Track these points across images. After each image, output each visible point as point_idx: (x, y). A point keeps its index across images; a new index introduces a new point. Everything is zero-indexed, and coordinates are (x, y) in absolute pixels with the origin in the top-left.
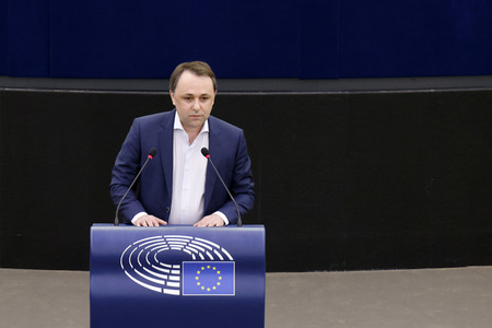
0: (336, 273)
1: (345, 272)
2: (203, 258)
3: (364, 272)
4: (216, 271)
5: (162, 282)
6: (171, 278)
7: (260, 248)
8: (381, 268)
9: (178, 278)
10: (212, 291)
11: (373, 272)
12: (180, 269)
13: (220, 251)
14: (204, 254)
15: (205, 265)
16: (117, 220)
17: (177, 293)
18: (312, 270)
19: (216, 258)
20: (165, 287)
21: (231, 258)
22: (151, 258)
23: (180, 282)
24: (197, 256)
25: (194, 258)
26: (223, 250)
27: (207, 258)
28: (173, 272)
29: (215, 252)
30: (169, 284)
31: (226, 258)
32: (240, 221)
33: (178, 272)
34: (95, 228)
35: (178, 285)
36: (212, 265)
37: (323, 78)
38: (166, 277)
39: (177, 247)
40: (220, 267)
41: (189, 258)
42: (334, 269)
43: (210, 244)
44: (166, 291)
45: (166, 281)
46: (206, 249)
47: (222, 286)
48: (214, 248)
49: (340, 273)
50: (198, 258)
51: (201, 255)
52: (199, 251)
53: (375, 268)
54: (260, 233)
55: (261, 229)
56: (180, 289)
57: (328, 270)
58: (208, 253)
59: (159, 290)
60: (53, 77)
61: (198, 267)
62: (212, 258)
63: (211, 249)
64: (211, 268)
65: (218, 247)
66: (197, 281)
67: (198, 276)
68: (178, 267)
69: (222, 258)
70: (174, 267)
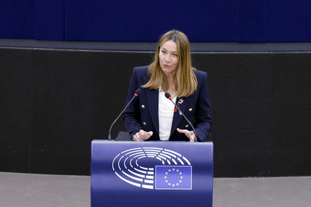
0: (263, 178)
1: (270, 178)
2: (170, 163)
3: (283, 178)
4: (178, 173)
5: (141, 180)
6: (147, 177)
7: (210, 157)
8: (295, 175)
9: (152, 177)
10: (176, 187)
12: (154, 171)
13: (181, 159)
14: (171, 161)
15: (171, 168)
16: (110, 137)
17: (151, 187)
18: (247, 176)
19: (179, 163)
20: (143, 183)
21: (189, 164)
22: (133, 163)
23: (154, 180)
25: (163, 163)
26: (184, 158)
27: (173, 163)
28: (149, 173)
29: (178, 159)
30: (146, 181)
31: (186, 164)
33: (152, 173)
34: (94, 142)
35: (152, 182)
36: (176, 168)
37: (255, 42)
38: (143, 176)
40: (181, 170)
41: (160, 163)
42: (262, 176)
44: (144, 186)
45: (144, 179)
46: (172, 157)
47: (183, 183)
48: (177, 156)
49: (266, 178)
50: (166, 163)
51: (168, 161)
52: (167, 158)
53: (291, 175)
54: (210, 146)
55: (211, 144)
56: (153, 184)
57: (258, 176)
58: (173, 160)
59: (139, 185)
60: (68, 40)
61: (166, 169)
62: (176, 163)
63: (175, 157)
64: (175, 170)
65: (180, 156)
66: (166, 179)
67: (166, 175)
68: (153, 169)
69: (183, 164)
70: (150, 169)
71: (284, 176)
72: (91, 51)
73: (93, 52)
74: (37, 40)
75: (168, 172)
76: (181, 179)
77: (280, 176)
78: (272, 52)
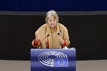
0: (94, 61)
1: (97, 60)
2: (60, 57)
4: (63, 60)
7: (75, 54)
9: (53, 62)
10: (62, 66)
11: (104, 60)
12: (54, 60)
13: (64, 55)
14: (60, 56)
15: (60, 59)
17: (53, 66)
19: (63, 57)
21: (67, 57)
22: (46, 57)
23: (54, 63)
24: (58, 56)
25: (57, 57)
26: (65, 55)
27: (61, 57)
28: (52, 61)
32: (69, 47)
34: (32, 50)
36: (62, 59)
38: (50, 62)
40: (64, 59)
41: (56, 57)
42: (94, 60)
44: (50, 66)
45: (50, 63)
46: (61, 55)
47: (65, 64)
48: (63, 54)
51: (59, 56)
52: (59, 55)
54: (75, 50)
56: (54, 65)
57: (92, 60)
59: (48, 65)
60: (21, 11)
62: (62, 57)
64: (62, 60)
65: (64, 54)
66: (58, 63)
67: (59, 61)
68: (53, 59)
69: (65, 57)
70: (52, 59)
71: (102, 60)
72: (30, 15)
73: (31, 15)
74: (10, 11)
75: (59, 60)
76: (64, 63)
77: (100, 60)
78: (97, 14)
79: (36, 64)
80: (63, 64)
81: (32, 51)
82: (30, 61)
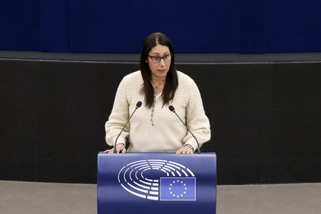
0: (264, 185)
1: (270, 185)
2: (174, 175)
4: (183, 184)
5: (147, 192)
6: (152, 188)
7: (213, 168)
8: (294, 183)
9: (157, 189)
10: (180, 197)
12: (159, 183)
13: (185, 171)
14: (175, 173)
15: (176, 180)
17: (156, 198)
18: (248, 183)
19: (183, 175)
20: (149, 194)
21: (193, 175)
22: (139, 175)
23: (159, 191)
24: (170, 173)
25: (168, 175)
26: (188, 170)
27: (177, 175)
28: (154, 184)
29: (183, 171)
30: (151, 193)
31: (190, 175)
33: (157, 185)
34: (100, 155)
35: (157, 193)
36: (180, 180)
38: (149, 188)
39: (157, 168)
40: (185, 181)
42: (263, 183)
43: (179, 166)
44: (149, 198)
46: (176, 169)
47: (187, 194)
48: (181, 168)
49: (267, 185)
50: (171, 175)
51: (173, 173)
52: (172, 170)
53: (291, 182)
55: (213, 156)
56: (158, 196)
57: (259, 183)
58: (177, 172)
59: (144, 197)
60: (72, 52)
61: (171, 181)
62: (180, 175)
63: (179, 169)
64: (180, 182)
65: (184, 167)
66: (170, 191)
67: (171, 187)
68: (157, 181)
69: (187, 175)
70: (155, 181)
71: (284, 182)
72: (95, 62)
73: (97, 63)
74: (43, 52)
76: (185, 191)
77: (280, 183)
78: (272, 63)
79: (111, 193)
80: (183, 194)
81: (101, 157)
82: (96, 185)
